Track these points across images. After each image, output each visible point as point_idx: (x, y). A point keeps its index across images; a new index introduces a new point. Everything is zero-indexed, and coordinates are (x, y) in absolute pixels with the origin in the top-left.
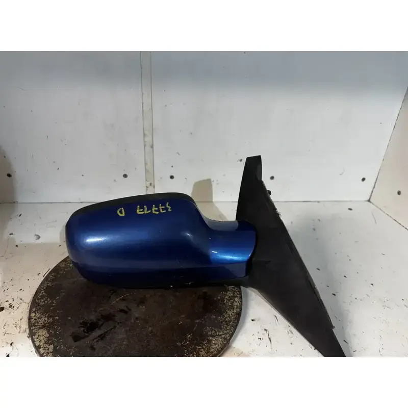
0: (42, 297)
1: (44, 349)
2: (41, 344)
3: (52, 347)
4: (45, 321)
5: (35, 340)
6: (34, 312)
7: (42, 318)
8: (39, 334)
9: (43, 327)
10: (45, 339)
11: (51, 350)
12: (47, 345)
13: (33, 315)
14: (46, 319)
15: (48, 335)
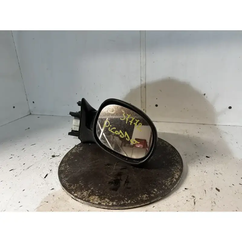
0: (70, 186)
1: (104, 203)
2: (99, 202)
3: (107, 199)
4: (87, 193)
5: (93, 202)
6: (75, 193)
7: (83, 193)
8: (92, 199)
9: (89, 196)
10: (98, 199)
11: (108, 201)
12: (103, 201)
13: (76, 195)
14: (86, 192)
15: (98, 197)
